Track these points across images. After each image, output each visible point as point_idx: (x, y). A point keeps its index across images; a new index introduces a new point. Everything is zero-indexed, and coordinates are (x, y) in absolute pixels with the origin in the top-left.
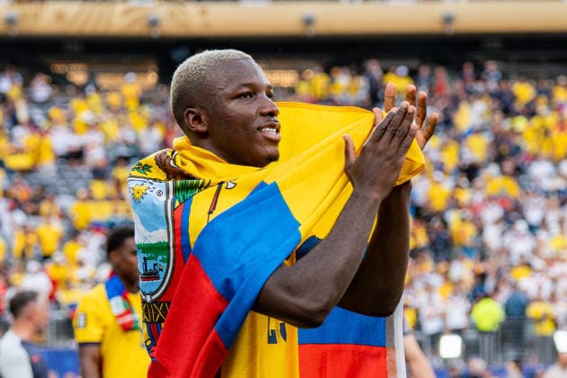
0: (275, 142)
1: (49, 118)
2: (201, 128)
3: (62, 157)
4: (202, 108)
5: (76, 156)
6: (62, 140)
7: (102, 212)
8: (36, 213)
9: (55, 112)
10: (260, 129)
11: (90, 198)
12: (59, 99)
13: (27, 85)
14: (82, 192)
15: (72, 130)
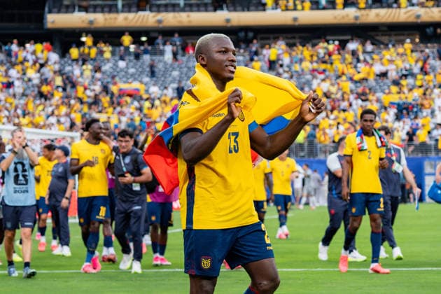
0: (233, 72)
1: (373, 59)
2: (204, 63)
3: (377, 75)
4: (206, 55)
5: (384, 75)
6: (378, 68)
7: (395, 98)
8: (366, 100)
9: (375, 56)
10: (227, 66)
11: (390, 93)
12: (377, 51)
13: (363, 45)
14: (387, 91)
15: (382, 64)
